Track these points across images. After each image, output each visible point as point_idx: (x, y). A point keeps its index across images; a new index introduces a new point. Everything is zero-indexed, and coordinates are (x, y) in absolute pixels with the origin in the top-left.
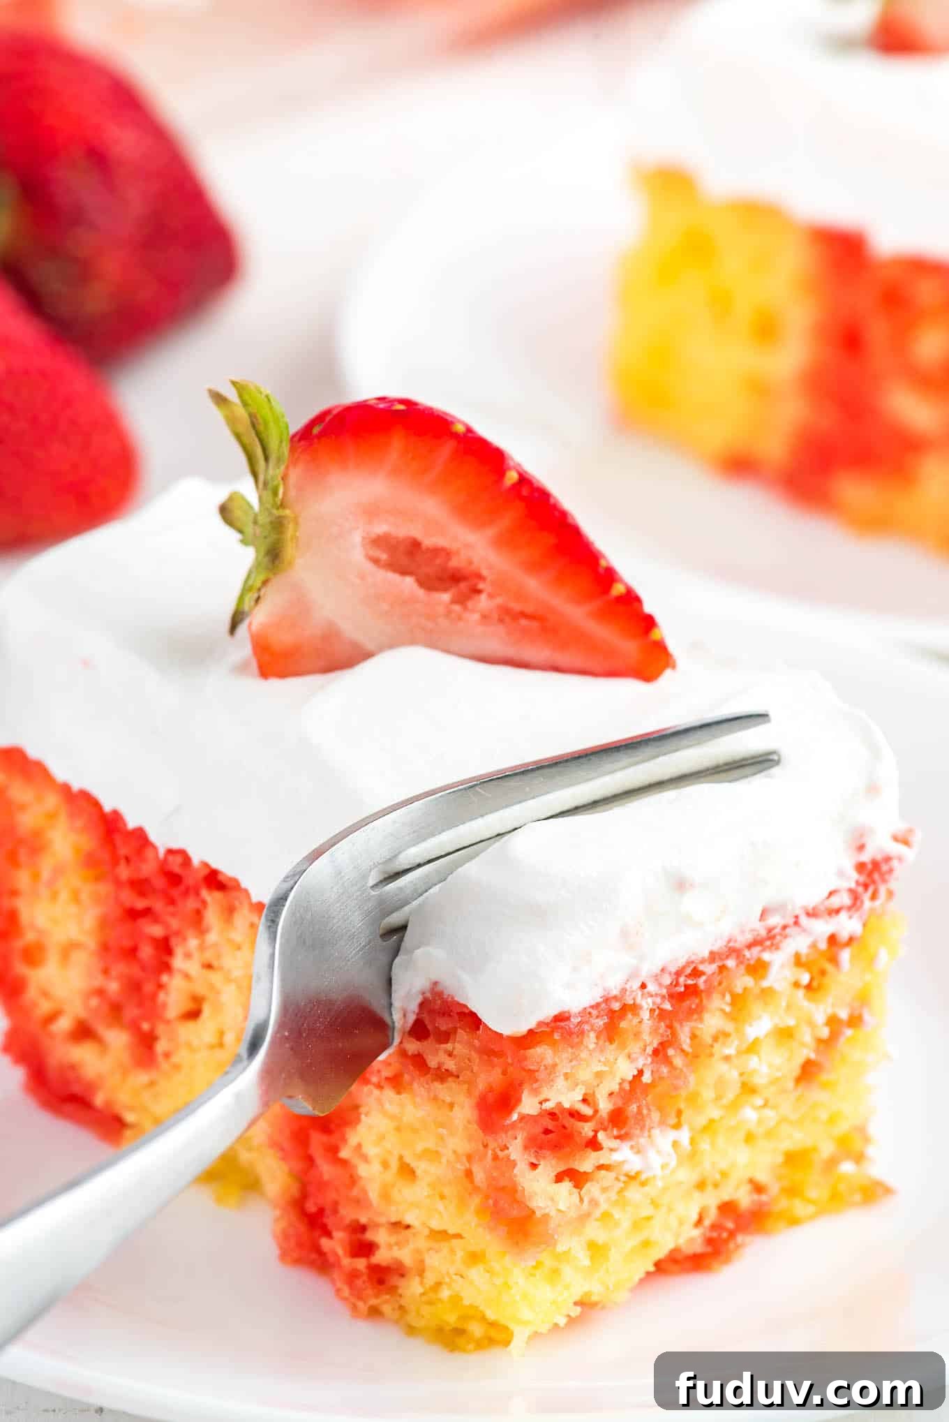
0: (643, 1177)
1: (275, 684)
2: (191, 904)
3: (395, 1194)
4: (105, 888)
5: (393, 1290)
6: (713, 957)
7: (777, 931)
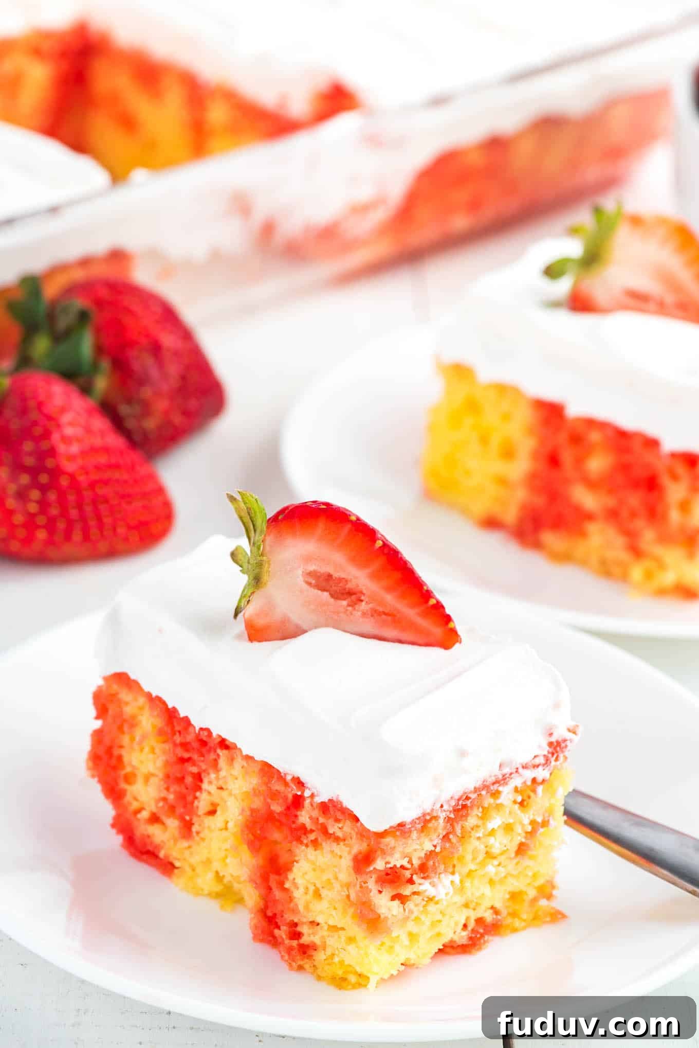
0: (437, 899)
1: (256, 645)
2: (212, 756)
3: (311, 906)
4: (167, 746)
5: (310, 957)
6: (476, 790)
7: (508, 775)
